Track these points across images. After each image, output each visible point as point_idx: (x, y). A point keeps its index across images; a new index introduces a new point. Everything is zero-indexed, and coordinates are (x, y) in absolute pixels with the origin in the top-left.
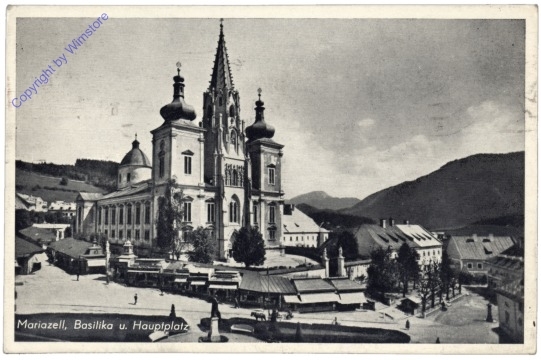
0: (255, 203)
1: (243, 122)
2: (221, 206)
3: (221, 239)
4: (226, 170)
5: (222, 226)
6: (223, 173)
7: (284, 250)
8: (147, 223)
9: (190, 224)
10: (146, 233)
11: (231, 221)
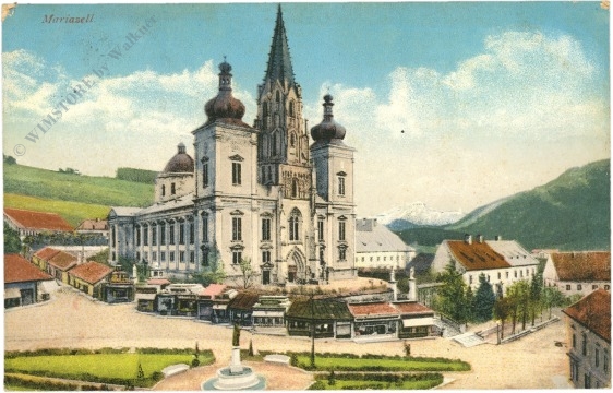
0: (321, 217)
1: (306, 120)
2: (278, 221)
3: (279, 260)
4: (285, 179)
5: (280, 245)
6: (281, 182)
7: (356, 272)
8: (192, 242)
9: (240, 243)
10: (192, 255)
11: (291, 239)
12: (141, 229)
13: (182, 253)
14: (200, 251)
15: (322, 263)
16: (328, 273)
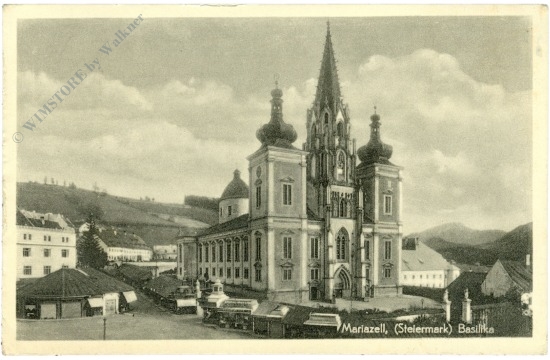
0: (368, 237)
1: (354, 141)
2: (326, 240)
3: (326, 277)
4: (332, 199)
5: (327, 263)
6: (329, 201)
7: (401, 290)
8: (246, 260)
9: (290, 261)
10: (246, 271)
11: (338, 257)
12: (203, 248)
13: (237, 270)
14: (253, 268)
15: (368, 280)
16: (373, 290)
